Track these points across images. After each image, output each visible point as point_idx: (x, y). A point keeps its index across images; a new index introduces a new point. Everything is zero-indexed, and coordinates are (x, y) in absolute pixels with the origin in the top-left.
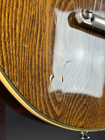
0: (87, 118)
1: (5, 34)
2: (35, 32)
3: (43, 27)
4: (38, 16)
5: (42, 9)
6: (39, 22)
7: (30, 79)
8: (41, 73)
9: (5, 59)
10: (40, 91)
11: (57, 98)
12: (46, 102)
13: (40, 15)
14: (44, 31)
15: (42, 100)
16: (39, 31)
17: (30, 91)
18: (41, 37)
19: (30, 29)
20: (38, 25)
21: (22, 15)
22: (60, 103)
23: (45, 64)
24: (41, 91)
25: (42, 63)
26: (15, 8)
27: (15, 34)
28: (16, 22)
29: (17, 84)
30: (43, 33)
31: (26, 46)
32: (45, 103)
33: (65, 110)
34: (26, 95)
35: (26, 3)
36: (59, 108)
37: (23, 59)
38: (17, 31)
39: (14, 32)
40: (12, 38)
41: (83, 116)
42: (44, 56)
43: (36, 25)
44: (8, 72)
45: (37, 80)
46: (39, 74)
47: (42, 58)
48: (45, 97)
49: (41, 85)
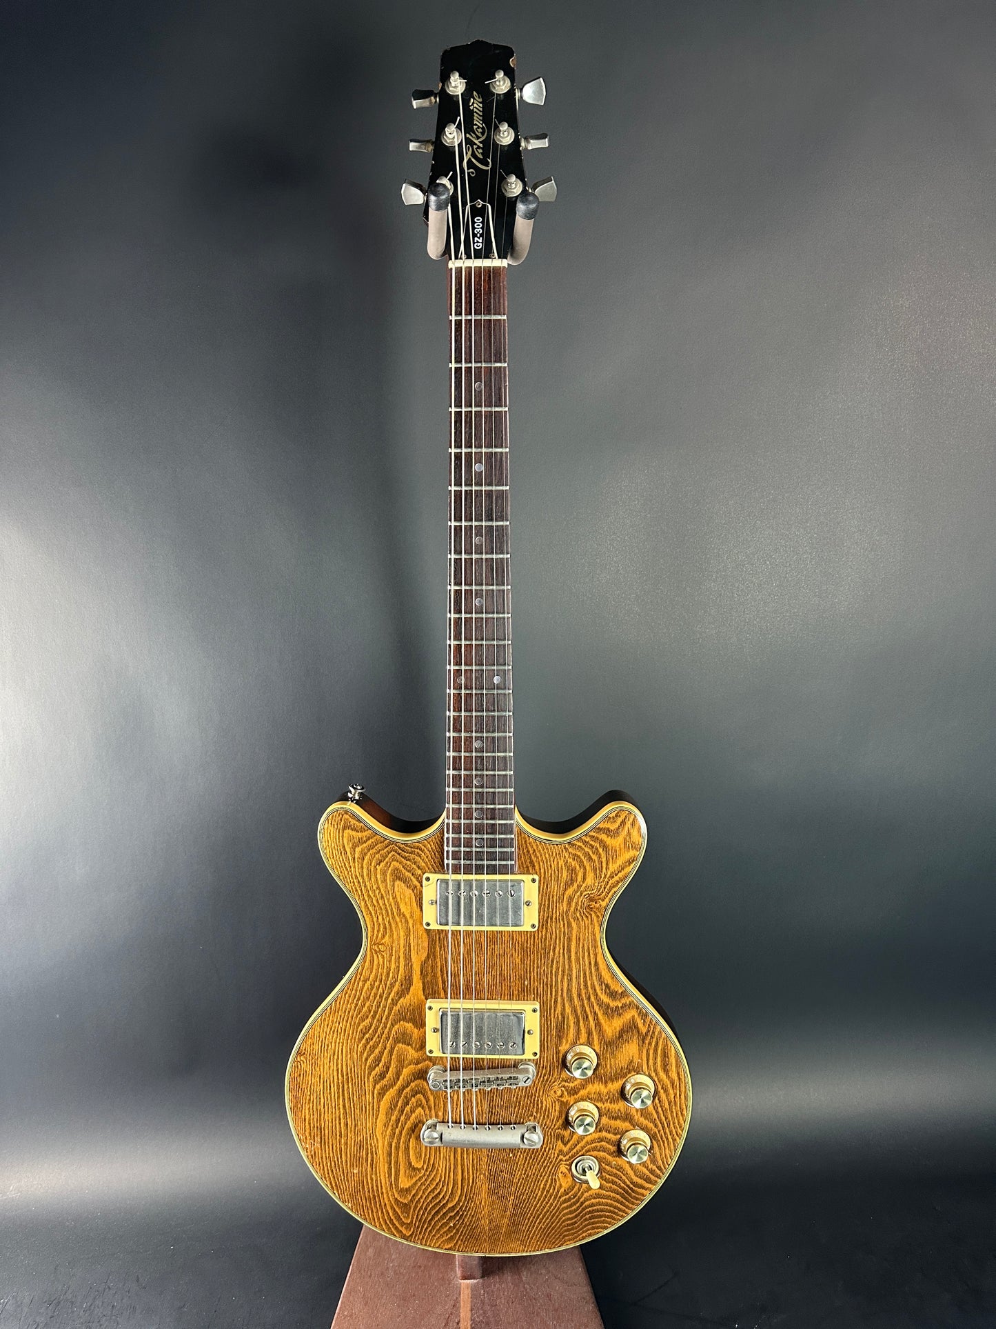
0: (459, 1242)
1: (331, 1164)
2: (364, 1156)
3: (374, 1150)
4: (367, 1140)
5: (371, 1132)
6: (369, 1145)
7: (364, 1201)
8: (376, 1195)
9: (334, 1185)
10: (377, 1212)
11: (403, 1220)
12: (388, 1222)
13: (369, 1138)
14: (376, 1153)
15: (381, 1220)
16: (369, 1155)
17: (366, 1211)
18: (372, 1161)
19: (358, 1154)
20: (367, 1148)
21: (347, 1143)
22: (409, 1224)
23: (381, 1186)
24: (380, 1212)
25: (377, 1186)
26: (338, 1137)
27: (342, 1162)
28: (341, 1151)
29: (350, 1205)
30: (375, 1156)
31: (355, 1172)
32: (386, 1223)
33: (417, 1231)
34: (361, 1215)
35: (351, 1131)
36: (406, 1228)
37: (353, 1183)
38: (343, 1159)
39: (340, 1160)
40: (339, 1166)
41: (451, 1238)
42: (379, 1179)
43: (364, 1150)
44: (339, 1195)
45: (372, 1202)
46: (374, 1196)
47: (376, 1180)
48: (386, 1218)
49: (378, 1206)
